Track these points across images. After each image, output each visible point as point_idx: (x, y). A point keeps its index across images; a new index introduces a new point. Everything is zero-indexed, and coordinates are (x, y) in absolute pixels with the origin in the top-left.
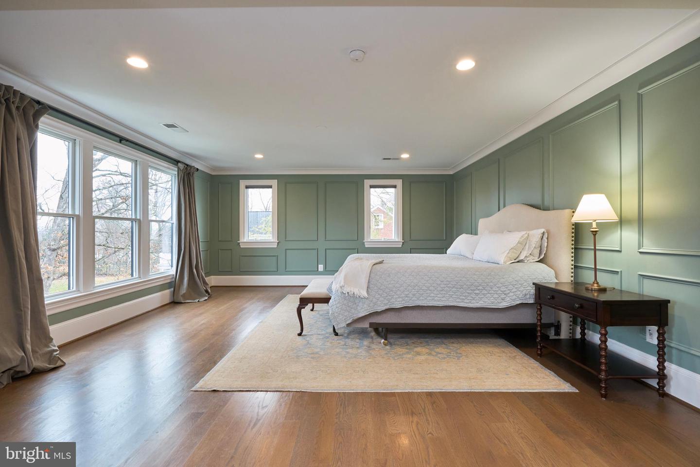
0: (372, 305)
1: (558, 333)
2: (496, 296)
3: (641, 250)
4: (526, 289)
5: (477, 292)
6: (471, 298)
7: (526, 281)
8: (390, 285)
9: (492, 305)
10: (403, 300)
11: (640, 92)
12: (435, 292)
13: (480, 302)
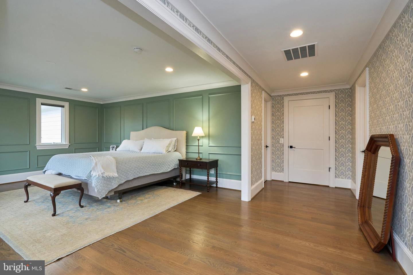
0: (119, 180)
1: (182, 178)
3: (209, 145)
4: (175, 162)
5: (161, 166)
7: (174, 159)
8: (127, 168)
11: (209, 96)
12: (146, 169)
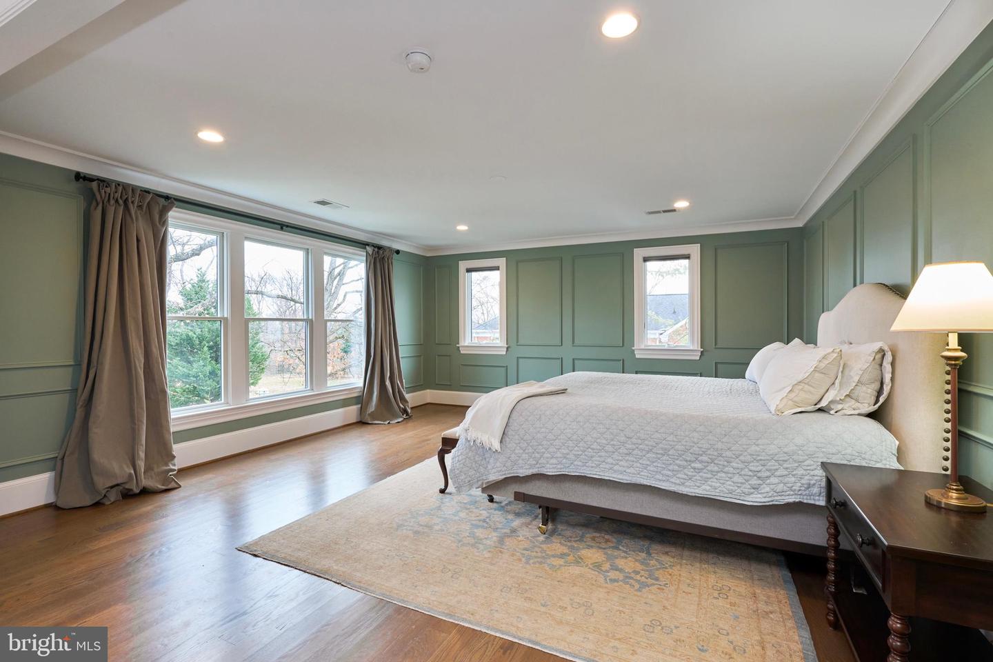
0: (509, 464)
2: (737, 478)
4: (812, 473)
5: (698, 465)
6: (685, 477)
7: (810, 456)
8: (539, 435)
9: (730, 495)
10: (560, 463)
12: (615, 456)
13: (704, 487)
